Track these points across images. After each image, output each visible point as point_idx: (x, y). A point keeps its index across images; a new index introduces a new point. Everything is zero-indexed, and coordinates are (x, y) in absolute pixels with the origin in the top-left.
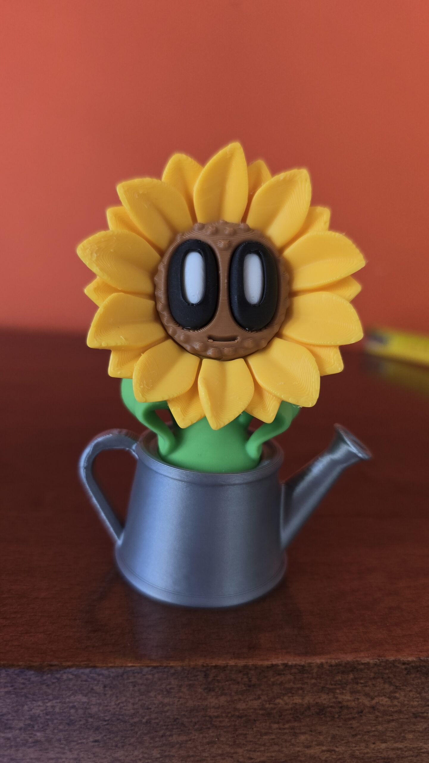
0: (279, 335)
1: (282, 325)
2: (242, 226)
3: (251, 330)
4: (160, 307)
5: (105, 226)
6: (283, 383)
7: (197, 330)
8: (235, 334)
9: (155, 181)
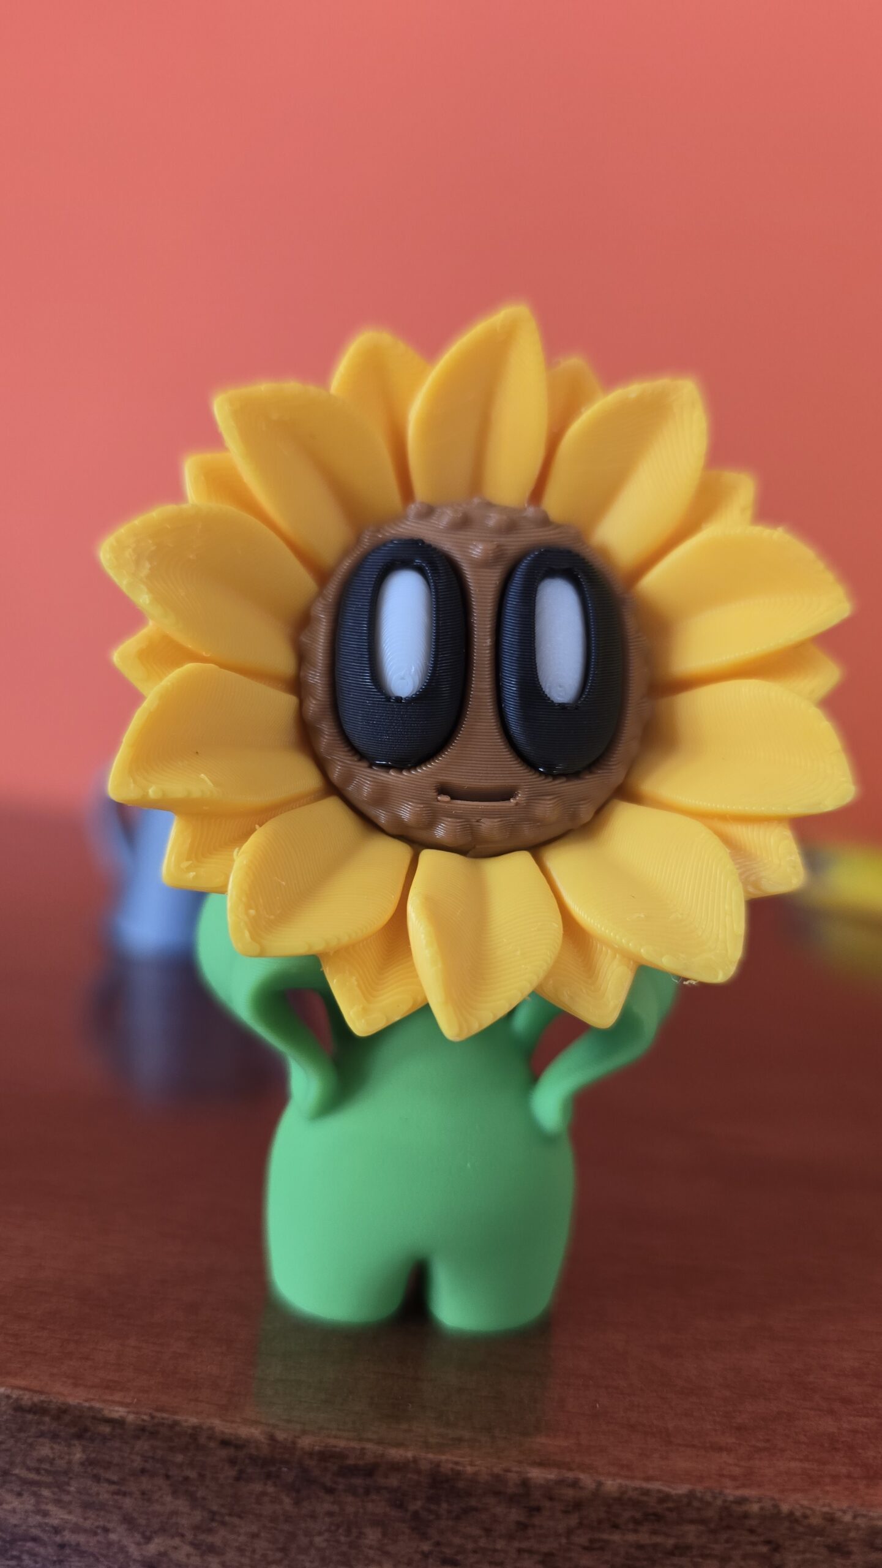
0: (626, 793)
1: (632, 766)
2: (531, 511)
3: (551, 773)
4: (313, 706)
5: (176, 493)
6: (642, 916)
7: (409, 769)
8: (508, 782)
9: (312, 390)
